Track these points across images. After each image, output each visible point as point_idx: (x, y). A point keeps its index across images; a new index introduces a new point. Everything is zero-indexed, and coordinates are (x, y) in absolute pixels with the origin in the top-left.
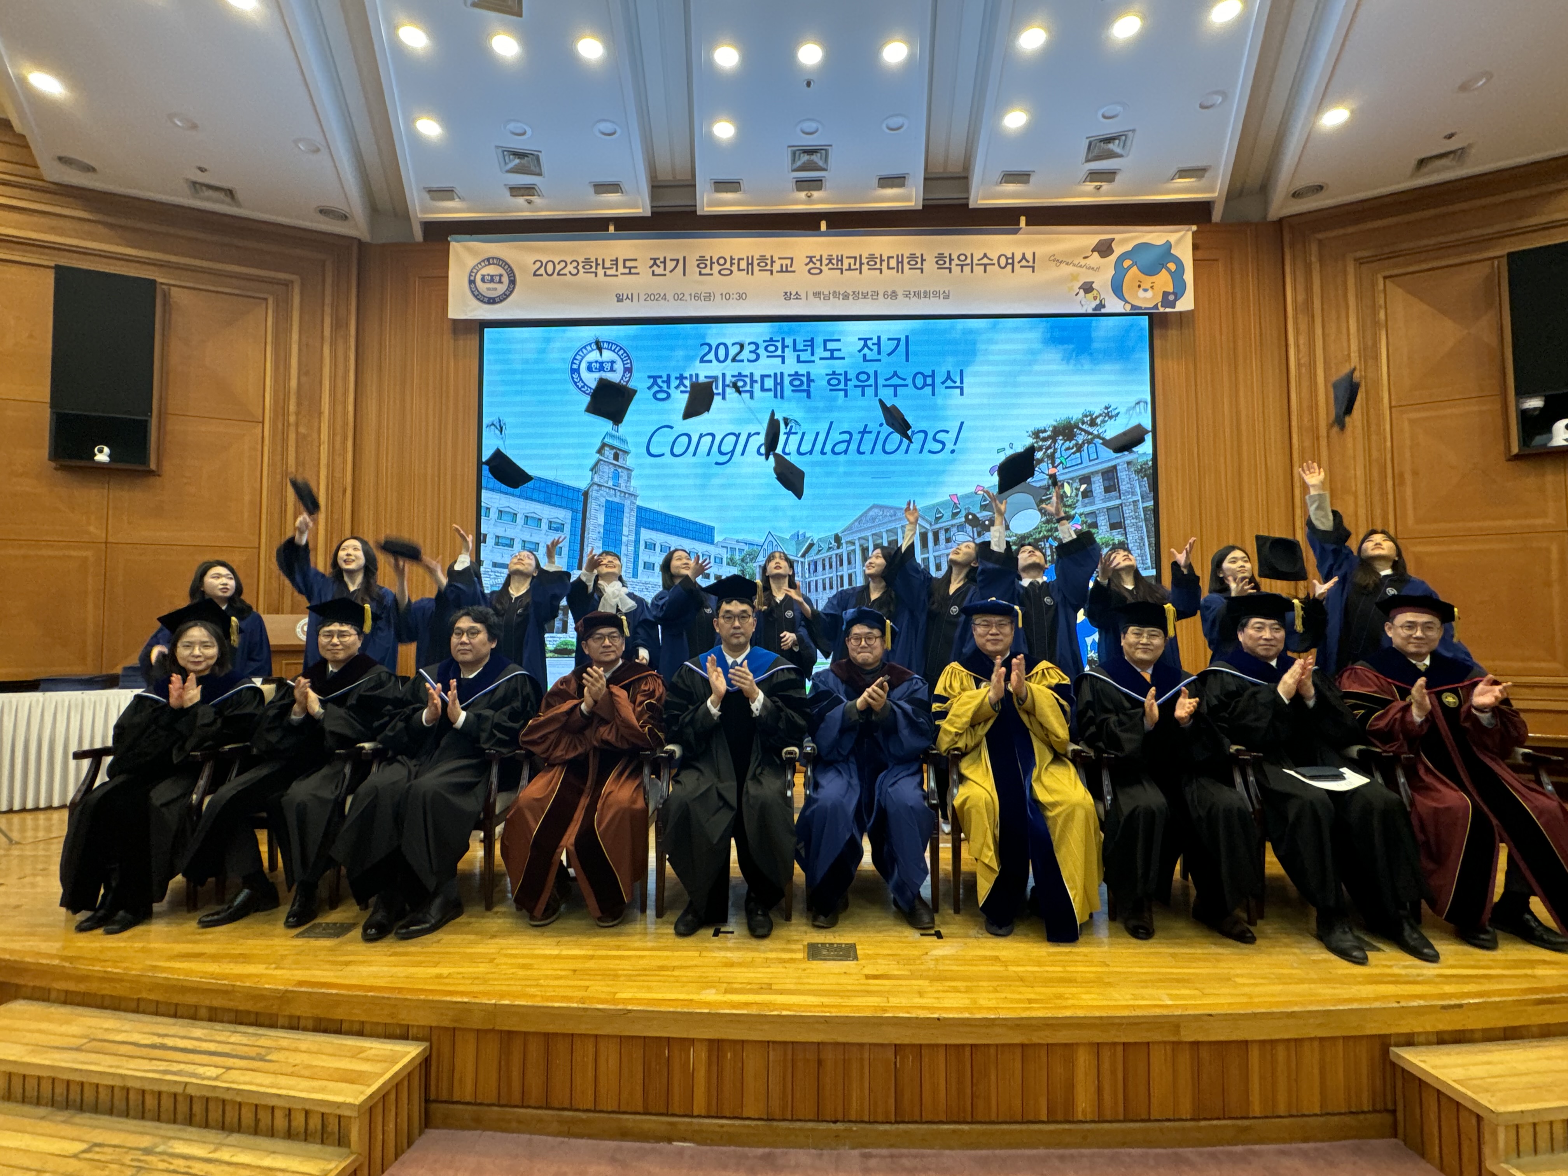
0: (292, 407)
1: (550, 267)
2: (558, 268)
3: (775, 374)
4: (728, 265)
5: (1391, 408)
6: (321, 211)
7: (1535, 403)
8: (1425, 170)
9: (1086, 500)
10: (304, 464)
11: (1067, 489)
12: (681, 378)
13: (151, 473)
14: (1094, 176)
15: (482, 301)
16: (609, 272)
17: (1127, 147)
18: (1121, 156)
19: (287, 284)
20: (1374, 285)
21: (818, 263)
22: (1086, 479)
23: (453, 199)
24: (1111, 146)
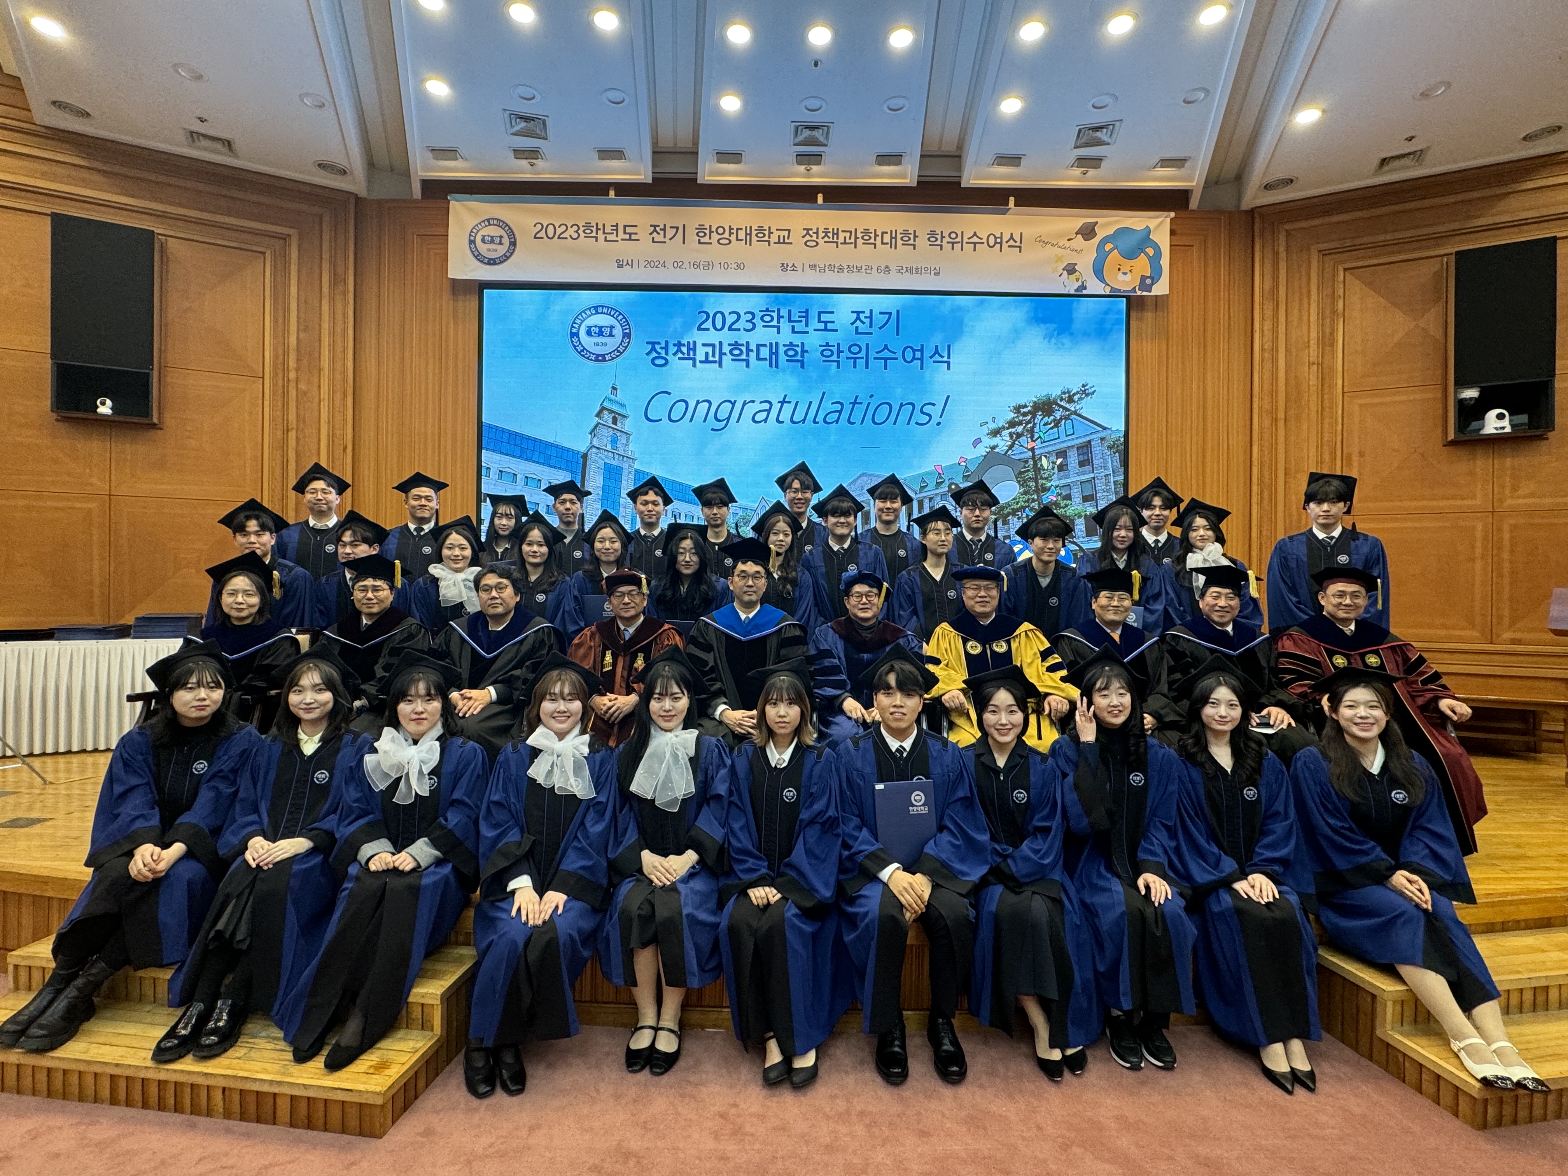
0: (292, 364)
1: (551, 230)
2: (559, 231)
3: (771, 344)
4: (726, 235)
5: (1343, 393)
6: (319, 165)
7: (1471, 393)
8: (1386, 168)
9: (1062, 473)
10: (304, 421)
11: (1044, 462)
12: (679, 345)
13: (154, 426)
14: (1082, 162)
15: (482, 262)
16: (609, 237)
17: (1114, 136)
18: (1108, 144)
19: (285, 238)
20: (1334, 276)
21: (814, 238)
22: (1062, 454)
23: (456, 159)
24: (1098, 134)
